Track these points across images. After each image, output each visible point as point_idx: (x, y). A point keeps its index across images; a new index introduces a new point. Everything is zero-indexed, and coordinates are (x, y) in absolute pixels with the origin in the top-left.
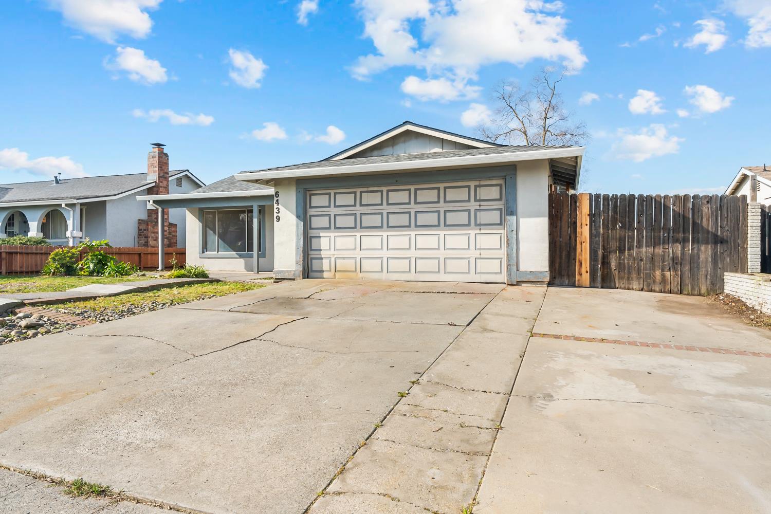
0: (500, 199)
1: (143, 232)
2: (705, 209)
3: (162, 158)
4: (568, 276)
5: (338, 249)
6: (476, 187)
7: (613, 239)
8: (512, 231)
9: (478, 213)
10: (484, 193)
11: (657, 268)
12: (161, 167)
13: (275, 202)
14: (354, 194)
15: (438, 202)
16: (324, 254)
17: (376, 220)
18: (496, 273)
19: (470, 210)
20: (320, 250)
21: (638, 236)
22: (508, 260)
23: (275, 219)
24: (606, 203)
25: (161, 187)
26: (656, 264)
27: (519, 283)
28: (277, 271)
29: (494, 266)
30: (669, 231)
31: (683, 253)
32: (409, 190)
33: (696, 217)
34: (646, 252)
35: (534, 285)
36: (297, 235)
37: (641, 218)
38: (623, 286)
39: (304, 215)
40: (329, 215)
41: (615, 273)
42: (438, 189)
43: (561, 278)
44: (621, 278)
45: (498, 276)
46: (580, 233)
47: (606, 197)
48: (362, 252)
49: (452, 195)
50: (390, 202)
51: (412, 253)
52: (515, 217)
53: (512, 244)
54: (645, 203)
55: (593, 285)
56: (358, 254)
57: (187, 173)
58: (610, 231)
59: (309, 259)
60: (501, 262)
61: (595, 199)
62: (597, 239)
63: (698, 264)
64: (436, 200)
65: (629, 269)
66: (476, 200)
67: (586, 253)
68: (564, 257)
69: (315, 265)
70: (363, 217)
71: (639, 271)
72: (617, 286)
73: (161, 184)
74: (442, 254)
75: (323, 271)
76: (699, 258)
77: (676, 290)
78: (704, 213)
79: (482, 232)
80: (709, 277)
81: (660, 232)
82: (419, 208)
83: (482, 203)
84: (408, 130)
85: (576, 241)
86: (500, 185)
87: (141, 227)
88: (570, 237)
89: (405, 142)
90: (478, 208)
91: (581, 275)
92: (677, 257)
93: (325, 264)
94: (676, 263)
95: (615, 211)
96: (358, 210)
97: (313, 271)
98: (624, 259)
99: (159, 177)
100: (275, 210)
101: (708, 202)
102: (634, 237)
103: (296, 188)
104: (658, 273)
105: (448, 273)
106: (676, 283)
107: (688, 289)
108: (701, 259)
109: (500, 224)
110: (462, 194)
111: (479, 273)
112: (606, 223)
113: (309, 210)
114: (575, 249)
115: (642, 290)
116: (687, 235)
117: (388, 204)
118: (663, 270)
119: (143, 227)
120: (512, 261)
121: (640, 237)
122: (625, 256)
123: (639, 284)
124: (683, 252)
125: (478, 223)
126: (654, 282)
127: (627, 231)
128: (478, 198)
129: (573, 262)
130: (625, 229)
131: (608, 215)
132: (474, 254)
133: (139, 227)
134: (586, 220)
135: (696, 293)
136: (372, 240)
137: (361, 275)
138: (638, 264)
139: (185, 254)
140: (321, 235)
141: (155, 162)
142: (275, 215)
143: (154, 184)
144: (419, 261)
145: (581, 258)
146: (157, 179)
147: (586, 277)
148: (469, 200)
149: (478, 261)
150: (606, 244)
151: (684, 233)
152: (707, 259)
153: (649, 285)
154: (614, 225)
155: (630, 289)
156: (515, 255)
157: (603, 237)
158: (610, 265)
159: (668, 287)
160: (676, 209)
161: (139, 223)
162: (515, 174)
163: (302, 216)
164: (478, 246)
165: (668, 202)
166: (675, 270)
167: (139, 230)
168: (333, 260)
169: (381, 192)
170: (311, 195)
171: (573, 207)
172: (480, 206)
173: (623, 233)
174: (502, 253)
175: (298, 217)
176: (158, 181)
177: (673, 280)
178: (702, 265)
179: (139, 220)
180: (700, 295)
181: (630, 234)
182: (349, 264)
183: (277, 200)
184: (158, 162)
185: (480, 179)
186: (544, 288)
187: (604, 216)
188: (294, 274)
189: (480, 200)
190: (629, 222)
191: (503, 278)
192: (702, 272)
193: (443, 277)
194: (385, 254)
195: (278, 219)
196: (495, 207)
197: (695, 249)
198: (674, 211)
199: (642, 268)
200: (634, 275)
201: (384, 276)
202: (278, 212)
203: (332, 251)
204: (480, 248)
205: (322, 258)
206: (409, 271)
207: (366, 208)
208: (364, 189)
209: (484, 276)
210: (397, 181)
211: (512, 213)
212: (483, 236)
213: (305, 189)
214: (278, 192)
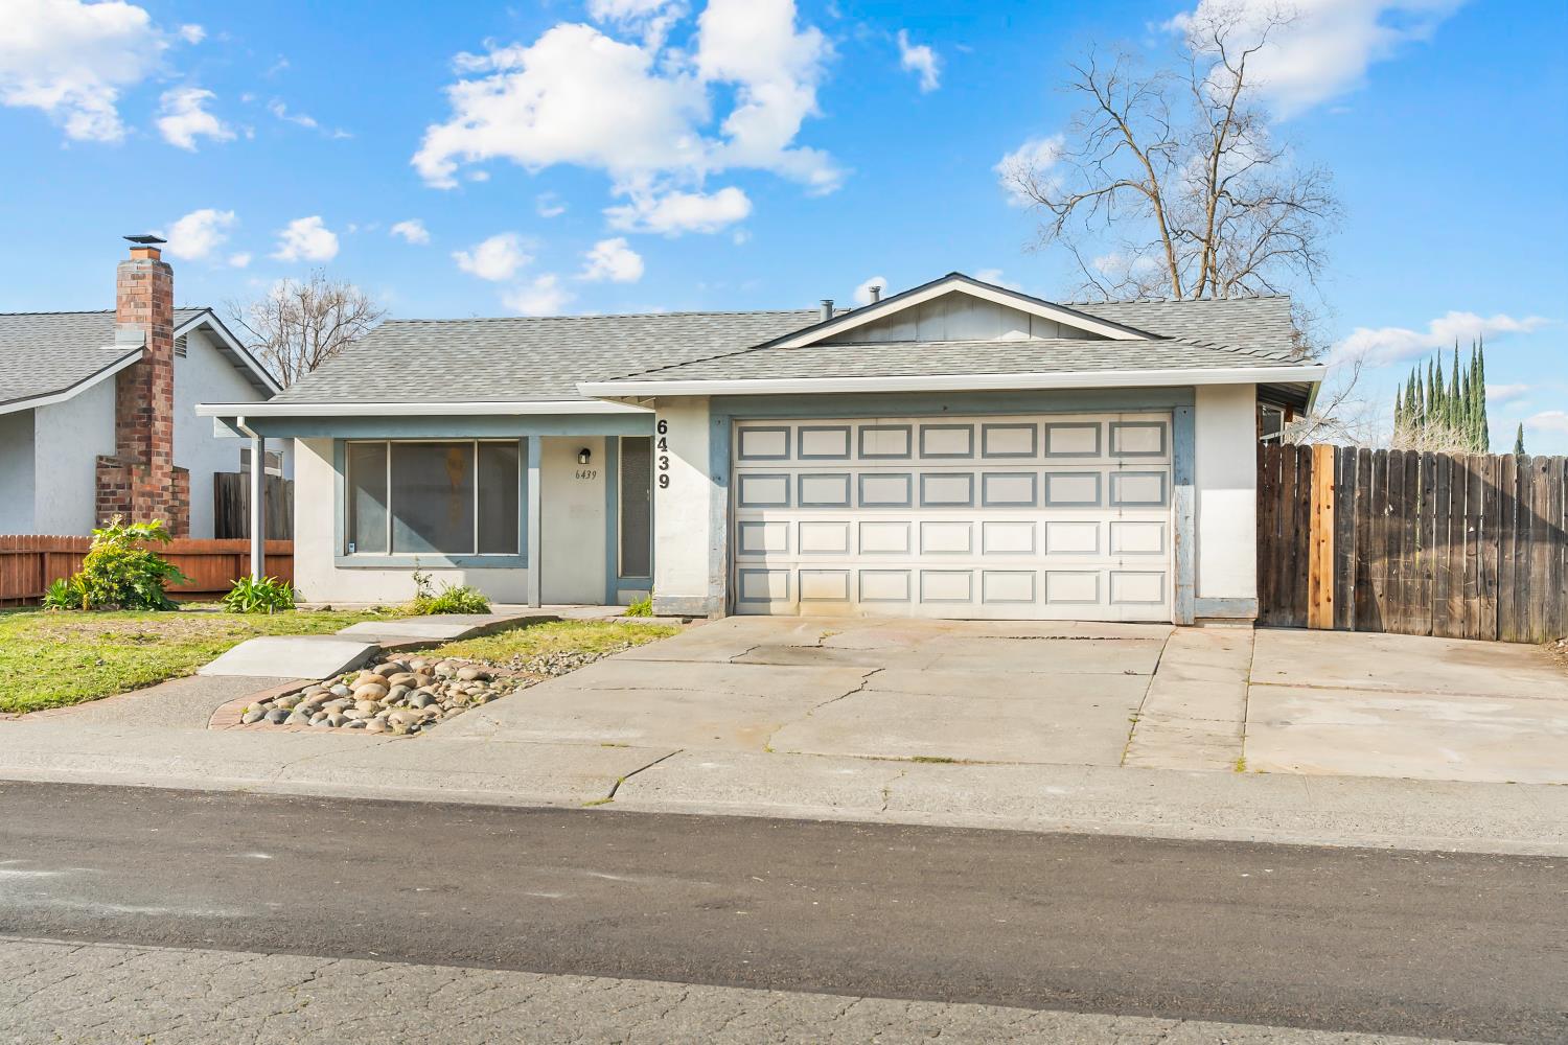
0: (1162, 453)
1: (114, 493)
2: (1540, 482)
3: (160, 279)
4: (1293, 608)
5: (808, 552)
6: (1112, 426)
7: (1377, 534)
8: (1187, 517)
9: (1117, 480)
10: (1129, 439)
11: (1456, 592)
12: (158, 306)
13: (657, 443)
14: (844, 432)
15: (1033, 454)
16: (771, 561)
17: (896, 489)
18: (1152, 603)
19: (1099, 473)
20: (763, 553)
21: (1423, 531)
22: (1178, 576)
23: (657, 483)
24: (1365, 466)
25: (159, 362)
26: (1455, 584)
27: (1198, 622)
28: (662, 599)
29: (1149, 588)
30: (1475, 522)
31: (1501, 564)
32: (971, 428)
33: (1524, 496)
34: (1437, 562)
35: (1228, 626)
36: (713, 519)
37: (1429, 497)
38: (1395, 628)
39: (727, 472)
40: (787, 477)
41: (1381, 602)
42: (1034, 427)
43: (1280, 613)
44: (1391, 611)
45: (1157, 608)
46: (1317, 523)
47: (1366, 456)
48: (863, 558)
49: (1061, 440)
50: (927, 452)
51: (977, 561)
52: (1191, 488)
53: (1186, 544)
54: (1435, 467)
55: (1339, 625)
56: (854, 563)
57: (207, 317)
58: (1372, 520)
59: (737, 571)
60: (1163, 579)
61: (1345, 458)
62: (1348, 535)
63: (1528, 584)
64: (1029, 450)
65: (1406, 593)
66: (1112, 454)
67: (1327, 563)
68: (1285, 570)
69: (751, 585)
70: (867, 482)
71: (1424, 596)
72: (1385, 626)
73: (157, 353)
74: (1040, 562)
75: (768, 600)
76: (1529, 573)
77: (1489, 633)
78: (1538, 489)
79: (1127, 517)
80: (1546, 609)
81: (1462, 523)
82: (992, 465)
83: (1125, 460)
84: (955, 291)
85: (1308, 538)
86: (1162, 425)
87: (105, 479)
88: (1297, 531)
89: (944, 314)
90: (1117, 469)
91: (1317, 605)
92: (1491, 571)
93: (775, 585)
94: (1489, 582)
95: (1381, 482)
96: (854, 466)
97: (744, 600)
98: (1397, 575)
99: (154, 334)
100: (658, 463)
101: (1544, 469)
102: (1415, 533)
103: (711, 415)
104: (1458, 601)
105: (1053, 602)
106: (1489, 620)
107: (1509, 631)
108: (1533, 576)
109: (1162, 503)
110: (1084, 440)
111: (1117, 602)
112: (1365, 504)
113: (737, 463)
114: (1306, 555)
115: (1430, 634)
116: (1508, 530)
117: (923, 455)
118: (1466, 596)
119: (113, 477)
120: (1186, 580)
121: (1427, 532)
122: (1398, 567)
123: (1425, 622)
124: (1502, 562)
125: (1117, 499)
126: (1452, 618)
127: (1403, 520)
128: (1117, 450)
129: (1303, 579)
130: (1400, 516)
131: (1370, 489)
132: (1108, 563)
133: (99, 479)
134: (1327, 498)
135: (1524, 637)
136: (886, 532)
137: (860, 607)
138: (1423, 584)
139: (291, 556)
140: (767, 519)
141: (141, 290)
142: (658, 473)
143: (139, 356)
144: (989, 578)
145: (1317, 572)
146: (149, 339)
147: (1327, 611)
148: (1098, 453)
149: (1116, 577)
150: (1365, 546)
151: (1503, 526)
152: (1543, 574)
153: (1442, 624)
154: (1380, 511)
155: (1409, 633)
156: (1191, 565)
157: (1360, 532)
158: (1372, 585)
159: (1475, 628)
160: (1491, 481)
161: (99, 466)
162: (1193, 406)
163: (725, 477)
164: (1116, 548)
165: (1476, 468)
166: (1488, 596)
167: (101, 486)
168: (794, 574)
169: (909, 429)
170: (742, 431)
171: (1304, 470)
172: (1121, 465)
173: (1395, 525)
174: (1167, 562)
175: (716, 478)
176: (150, 347)
177: (1485, 614)
178: (1535, 587)
179: (101, 458)
180: (1530, 642)
181: (1409, 526)
182: (834, 584)
183: (664, 440)
184: (150, 290)
185: (1121, 410)
186: (1246, 634)
187: (1360, 490)
188: (705, 607)
189: (1121, 454)
190: (1407, 503)
191: (1167, 612)
192: (1535, 600)
193: (1041, 611)
194: (915, 561)
195: (665, 482)
196: (1150, 469)
197: (1523, 557)
198: (1486, 484)
199: (1430, 592)
200: (1415, 607)
201: (913, 609)
202: (664, 466)
203: (793, 555)
204: (1121, 552)
205: (767, 571)
206: (970, 600)
207: (873, 462)
208: (872, 422)
209: (1124, 607)
210: (945, 408)
211: (1186, 482)
212: (1124, 527)
213: (731, 416)
214: (665, 422)
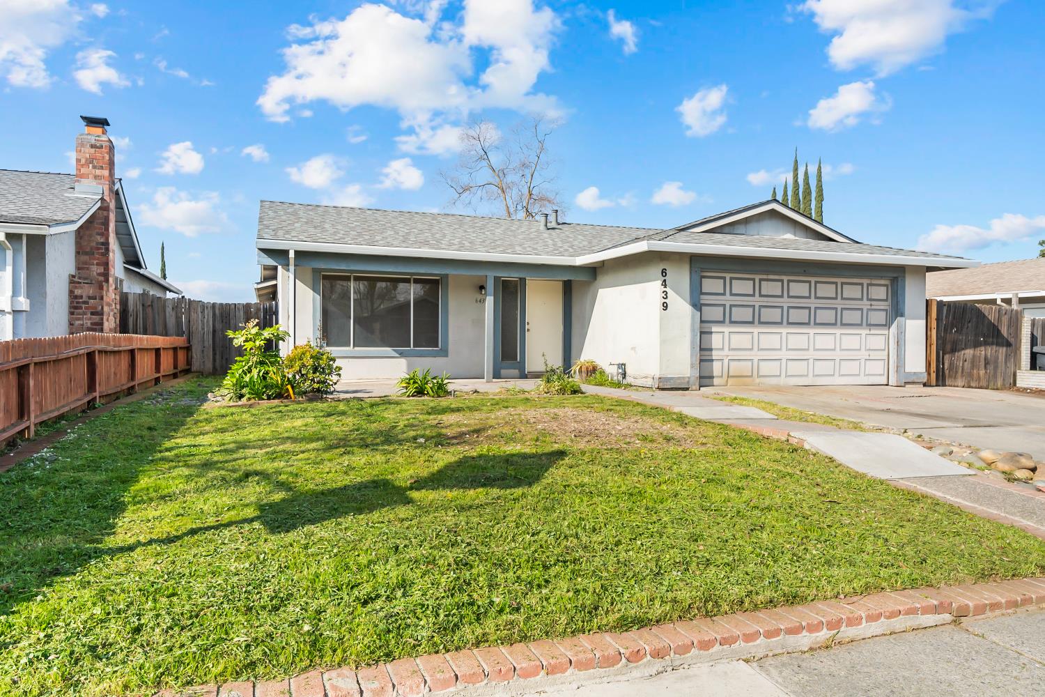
0: (886, 300)
5: (733, 349)
6: (868, 285)
8: (902, 332)
9: (870, 313)
10: (874, 292)
13: (661, 283)
14: (752, 281)
15: (836, 298)
16: (715, 354)
17: (776, 315)
18: (880, 375)
19: (863, 309)
20: (710, 349)
22: (898, 361)
23: (661, 307)
26: (975, 364)
27: (905, 384)
28: (665, 378)
29: (879, 367)
30: (984, 336)
32: (809, 282)
33: (999, 325)
34: (969, 354)
35: (915, 385)
36: (693, 330)
38: (952, 384)
39: (699, 302)
40: (724, 306)
42: (836, 283)
45: (882, 378)
46: (930, 336)
48: (760, 352)
49: (847, 291)
50: (790, 294)
51: (811, 354)
53: (901, 346)
55: (937, 384)
56: (756, 355)
58: (948, 335)
59: (704, 361)
60: (884, 363)
61: (941, 305)
62: (940, 342)
63: (998, 364)
64: (835, 296)
66: (868, 299)
70: (762, 310)
71: (963, 370)
72: (947, 384)
74: (837, 355)
76: (998, 360)
77: (985, 385)
79: (872, 332)
80: (1002, 374)
81: (979, 337)
82: (819, 303)
83: (873, 303)
84: (773, 209)
86: (887, 286)
90: (869, 307)
91: (930, 373)
92: (987, 359)
93: (716, 368)
95: (954, 318)
96: (757, 301)
100: (662, 295)
102: (963, 342)
103: (691, 267)
104: (975, 371)
109: (885, 325)
110: (857, 292)
111: (867, 375)
112: (947, 327)
113: (701, 297)
115: (963, 387)
116: (994, 340)
117: (789, 296)
121: (966, 341)
122: (955, 357)
123: (962, 382)
124: (991, 354)
125: (869, 323)
126: (973, 380)
127: (959, 335)
128: (869, 297)
130: (958, 333)
131: (949, 320)
132: (863, 354)
134: (934, 324)
136: (771, 338)
137: (758, 380)
138: (963, 364)
140: (713, 331)
142: (662, 301)
147: (933, 377)
148: (862, 299)
150: (944, 347)
151: (993, 337)
153: (969, 382)
154: (951, 330)
155: (956, 387)
156: (903, 357)
157: (943, 340)
158: (944, 365)
162: (904, 277)
163: (696, 305)
164: (867, 347)
165: (986, 312)
168: (726, 362)
169: (782, 281)
170: (701, 277)
172: (871, 305)
173: (956, 337)
174: (886, 355)
175: (693, 305)
178: (1000, 365)
181: (961, 338)
182: (744, 368)
183: (665, 281)
185: (872, 278)
186: (921, 390)
187: (945, 321)
188: (688, 382)
189: (872, 300)
190: (961, 327)
191: (886, 379)
192: (999, 370)
194: (784, 354)
195: (666, 307)
196: (882, 308)
199: (965, 368)
200: (959, 374)
201: (782, 381)
202: (665, 297)
203: (726, 351)
204: (870, 350)
205: (712, 360)
206: (807, 375)
207: (765, 299)
208: (765, 277)
209: (871, 378)
210: (805, 271)
211: (902, 315)
212: (871, 337)
213: (701, 268)
214: (665, 270)
